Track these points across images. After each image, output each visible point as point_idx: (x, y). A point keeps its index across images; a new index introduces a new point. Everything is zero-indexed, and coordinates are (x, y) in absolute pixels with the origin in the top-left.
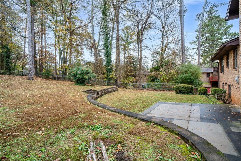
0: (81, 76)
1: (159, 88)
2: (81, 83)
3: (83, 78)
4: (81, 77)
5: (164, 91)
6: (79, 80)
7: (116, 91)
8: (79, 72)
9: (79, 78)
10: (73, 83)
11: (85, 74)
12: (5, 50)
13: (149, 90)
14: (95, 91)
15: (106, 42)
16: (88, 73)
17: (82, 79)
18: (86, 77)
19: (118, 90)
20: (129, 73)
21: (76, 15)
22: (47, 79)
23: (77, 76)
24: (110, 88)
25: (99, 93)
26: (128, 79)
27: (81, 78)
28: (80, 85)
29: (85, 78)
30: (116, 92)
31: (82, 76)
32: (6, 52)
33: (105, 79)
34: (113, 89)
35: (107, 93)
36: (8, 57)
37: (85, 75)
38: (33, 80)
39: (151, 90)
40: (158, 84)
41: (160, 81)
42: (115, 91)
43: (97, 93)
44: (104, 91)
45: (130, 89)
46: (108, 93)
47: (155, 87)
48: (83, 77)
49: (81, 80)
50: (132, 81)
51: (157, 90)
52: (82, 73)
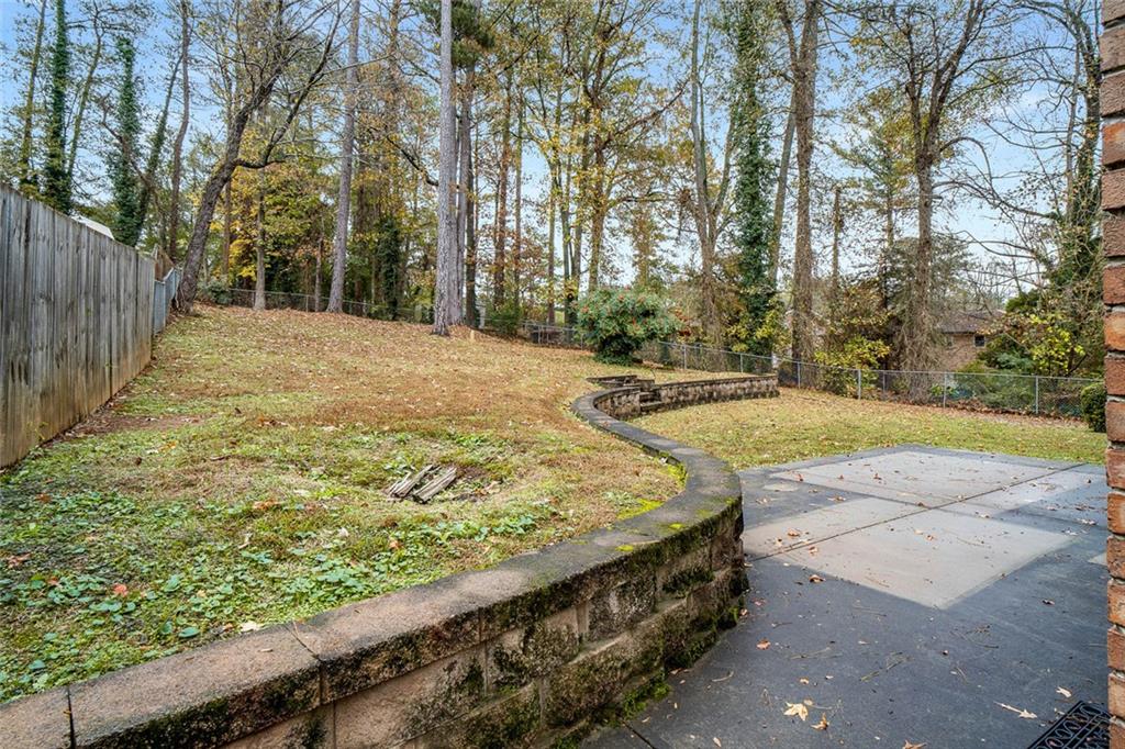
0: (615, 324)
1: (1024, 400)
2: (617, 353)
3: (625, 334)
4: (612, 328)
5: (1048, 416)
6: (609, 344)
7: (764, 396)
8: (606, 309)
9: (608, 331)
10: (588, 353)
11: (630, 319)
12: (385, 236)
13: (959, 406)
14: (646, 385)
15: (747, 176)
16: (647, 314)
17: (618, 337)
18: (636, 330)
19: (776, 394)
20: (854, 321)
21: (635, 73)
22: (507, 339)
23: (601, 325)
24: (727, 382)
25: (663, 393)
26: (848, 347)
27: (613, 333)
28: (613, 363)
29: (632, 334)
30: (761, 400)
31: (619, 324)
32: (386, 241)
33: (738, 348)
34: (745, 385)
35: (709, 398)
36: (394, 257)
37: (632, 322)
38: (447, 334)
39: (973, 410)
40: (1017, 380)
41: (1028, 364)
42: (756, 396)
43: (654, 391)
44: (689, 389)
45: (856, 397)
46: (716, 401)
47: (993, 397)
48: (622, 330)
49: (614, 344)
50: (873, 360)
51: (1007, 412)
52: (621, 314)
